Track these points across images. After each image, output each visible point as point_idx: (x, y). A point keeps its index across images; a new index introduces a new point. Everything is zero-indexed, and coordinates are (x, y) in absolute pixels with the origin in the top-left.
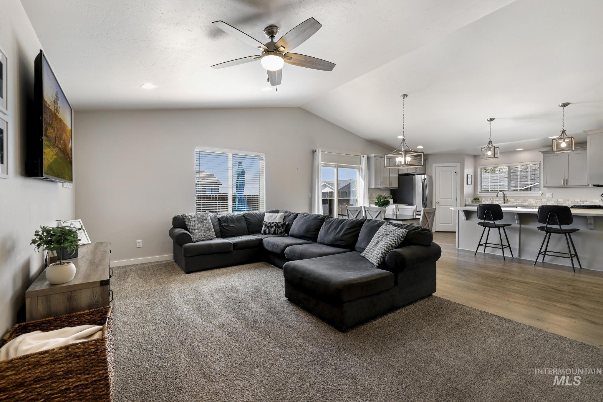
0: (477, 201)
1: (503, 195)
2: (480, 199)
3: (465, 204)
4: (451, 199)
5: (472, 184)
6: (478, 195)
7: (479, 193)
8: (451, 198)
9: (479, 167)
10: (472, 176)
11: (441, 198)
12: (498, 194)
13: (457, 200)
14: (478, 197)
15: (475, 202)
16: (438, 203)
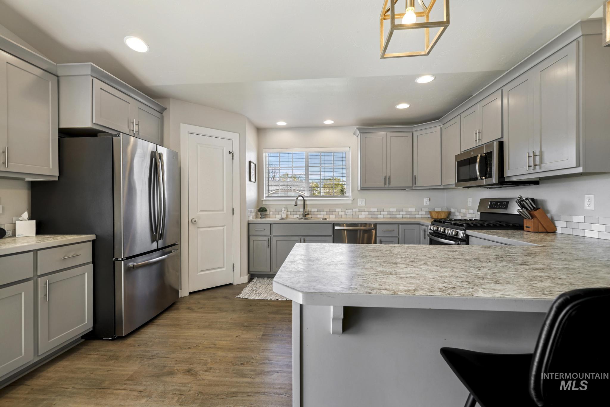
0: (264, 213)
1: (302, 203)
2: (268, 210)
3: (248, 221)
4: (222, 212)
5: (255, 181)
6: (264, 203)
7: (265, 199)
8: (223, 210)
9: (264, 150)
10: (255, 165)
11: (201, 211)
12: (297, 199)
13: (233, 214)
14: (264, 206)
15: (261, 215)
16: (194, 222)
